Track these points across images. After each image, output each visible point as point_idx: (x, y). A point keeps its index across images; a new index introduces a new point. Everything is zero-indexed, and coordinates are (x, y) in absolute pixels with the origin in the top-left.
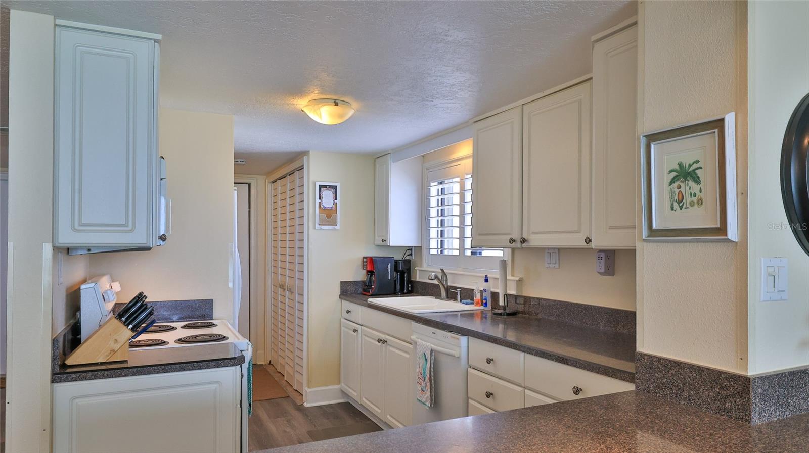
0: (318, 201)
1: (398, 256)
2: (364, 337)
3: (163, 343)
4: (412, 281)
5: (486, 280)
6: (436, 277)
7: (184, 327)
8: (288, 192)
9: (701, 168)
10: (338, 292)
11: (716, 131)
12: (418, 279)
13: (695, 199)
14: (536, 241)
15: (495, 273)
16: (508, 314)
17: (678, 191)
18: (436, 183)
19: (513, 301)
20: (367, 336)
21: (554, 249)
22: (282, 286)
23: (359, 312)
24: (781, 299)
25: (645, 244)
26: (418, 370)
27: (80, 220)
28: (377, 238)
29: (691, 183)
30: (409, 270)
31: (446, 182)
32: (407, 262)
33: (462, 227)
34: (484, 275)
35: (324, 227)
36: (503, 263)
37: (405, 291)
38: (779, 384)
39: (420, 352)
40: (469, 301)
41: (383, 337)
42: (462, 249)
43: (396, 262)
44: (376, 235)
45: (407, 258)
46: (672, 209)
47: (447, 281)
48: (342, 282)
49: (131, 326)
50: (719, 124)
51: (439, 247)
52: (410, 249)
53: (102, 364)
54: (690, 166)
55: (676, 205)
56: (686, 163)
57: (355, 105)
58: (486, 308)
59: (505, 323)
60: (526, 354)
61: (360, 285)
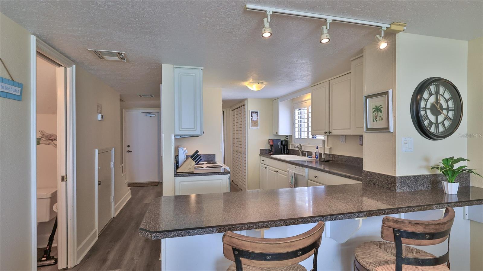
0: (251, 118)
1: (283, 139)
2: (269, 170)
3: (202, 168)
4: (289, 149)
5: (317, 148)
6: (297, 147)
7: (206, 163)
8: (239, 114)
9: (382, 108)
10: (259, 153)
11: (386, 95)
12: (290, 148)
13: (380, 118)
14: (335, 132)
15: (320, 145)
16: (325, 161)
17: (375, 115)
18: (298, 110)
19: (328, 156)
20: (270, 170)
21: (343, 135)
22: (237, 151)
23: (267, 161)
24: (410, 152)
25: (365, 133)
26: (290, 181)
27: (181, 127)
28: (274, 132)
29: (379, 113)
30: (287, 145)
31: (302, 109)
32: (286, 141)
33: (308, 127)
34: (316, 146)
35: (253, 128)
36: (324, 141)
37: (286, 153)
38: (408, 179)
39: (290, 175)
40: (311, 156)
41: (276, 170)
42: (308, 136)
43: (282, 141)
44: (274, 131)
45: (286, 140)
46: (374, 121)
47: (302, 148)
48: (260, 149)
49: (195, 161)
50: (387, 93)
51: (299, 135)
52: (287, 136)
53: (187, 172)
54: (379, 107)
55: (375, 120)
56: (378, 106)
57: (265, 83)
58: (317, 159)
59: (324, 164)
60: (329, 174)
61: (267, 150)
